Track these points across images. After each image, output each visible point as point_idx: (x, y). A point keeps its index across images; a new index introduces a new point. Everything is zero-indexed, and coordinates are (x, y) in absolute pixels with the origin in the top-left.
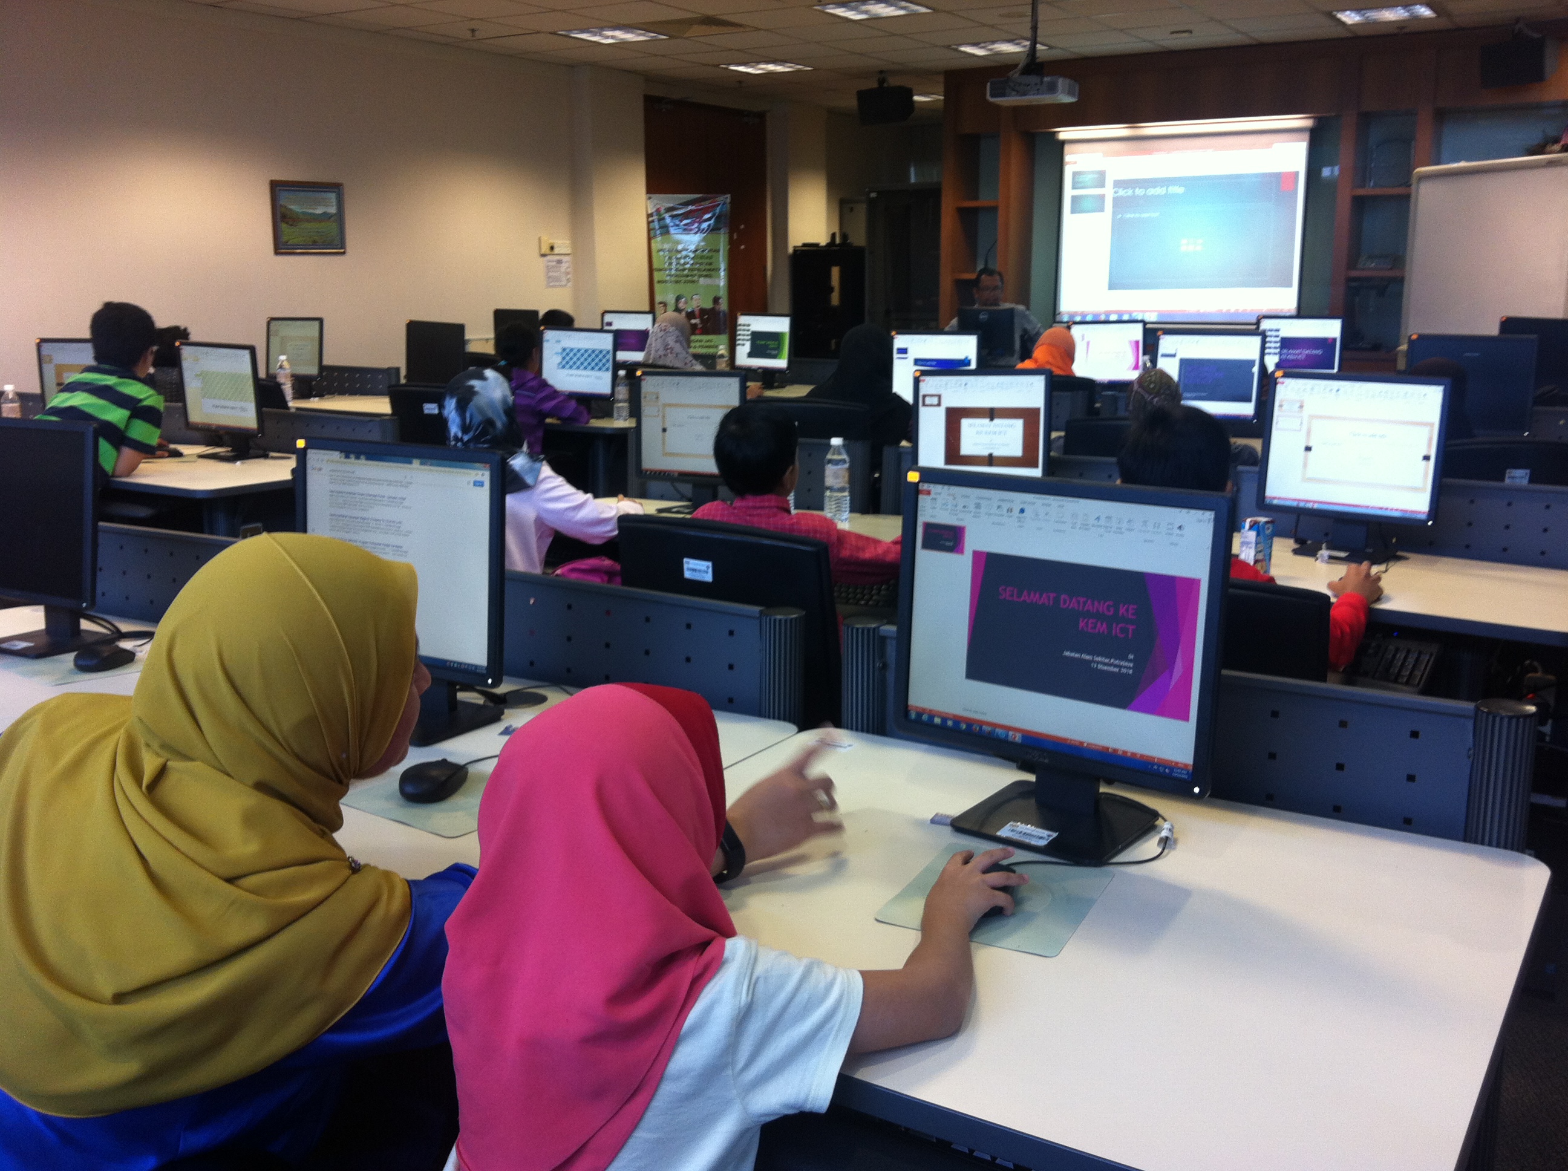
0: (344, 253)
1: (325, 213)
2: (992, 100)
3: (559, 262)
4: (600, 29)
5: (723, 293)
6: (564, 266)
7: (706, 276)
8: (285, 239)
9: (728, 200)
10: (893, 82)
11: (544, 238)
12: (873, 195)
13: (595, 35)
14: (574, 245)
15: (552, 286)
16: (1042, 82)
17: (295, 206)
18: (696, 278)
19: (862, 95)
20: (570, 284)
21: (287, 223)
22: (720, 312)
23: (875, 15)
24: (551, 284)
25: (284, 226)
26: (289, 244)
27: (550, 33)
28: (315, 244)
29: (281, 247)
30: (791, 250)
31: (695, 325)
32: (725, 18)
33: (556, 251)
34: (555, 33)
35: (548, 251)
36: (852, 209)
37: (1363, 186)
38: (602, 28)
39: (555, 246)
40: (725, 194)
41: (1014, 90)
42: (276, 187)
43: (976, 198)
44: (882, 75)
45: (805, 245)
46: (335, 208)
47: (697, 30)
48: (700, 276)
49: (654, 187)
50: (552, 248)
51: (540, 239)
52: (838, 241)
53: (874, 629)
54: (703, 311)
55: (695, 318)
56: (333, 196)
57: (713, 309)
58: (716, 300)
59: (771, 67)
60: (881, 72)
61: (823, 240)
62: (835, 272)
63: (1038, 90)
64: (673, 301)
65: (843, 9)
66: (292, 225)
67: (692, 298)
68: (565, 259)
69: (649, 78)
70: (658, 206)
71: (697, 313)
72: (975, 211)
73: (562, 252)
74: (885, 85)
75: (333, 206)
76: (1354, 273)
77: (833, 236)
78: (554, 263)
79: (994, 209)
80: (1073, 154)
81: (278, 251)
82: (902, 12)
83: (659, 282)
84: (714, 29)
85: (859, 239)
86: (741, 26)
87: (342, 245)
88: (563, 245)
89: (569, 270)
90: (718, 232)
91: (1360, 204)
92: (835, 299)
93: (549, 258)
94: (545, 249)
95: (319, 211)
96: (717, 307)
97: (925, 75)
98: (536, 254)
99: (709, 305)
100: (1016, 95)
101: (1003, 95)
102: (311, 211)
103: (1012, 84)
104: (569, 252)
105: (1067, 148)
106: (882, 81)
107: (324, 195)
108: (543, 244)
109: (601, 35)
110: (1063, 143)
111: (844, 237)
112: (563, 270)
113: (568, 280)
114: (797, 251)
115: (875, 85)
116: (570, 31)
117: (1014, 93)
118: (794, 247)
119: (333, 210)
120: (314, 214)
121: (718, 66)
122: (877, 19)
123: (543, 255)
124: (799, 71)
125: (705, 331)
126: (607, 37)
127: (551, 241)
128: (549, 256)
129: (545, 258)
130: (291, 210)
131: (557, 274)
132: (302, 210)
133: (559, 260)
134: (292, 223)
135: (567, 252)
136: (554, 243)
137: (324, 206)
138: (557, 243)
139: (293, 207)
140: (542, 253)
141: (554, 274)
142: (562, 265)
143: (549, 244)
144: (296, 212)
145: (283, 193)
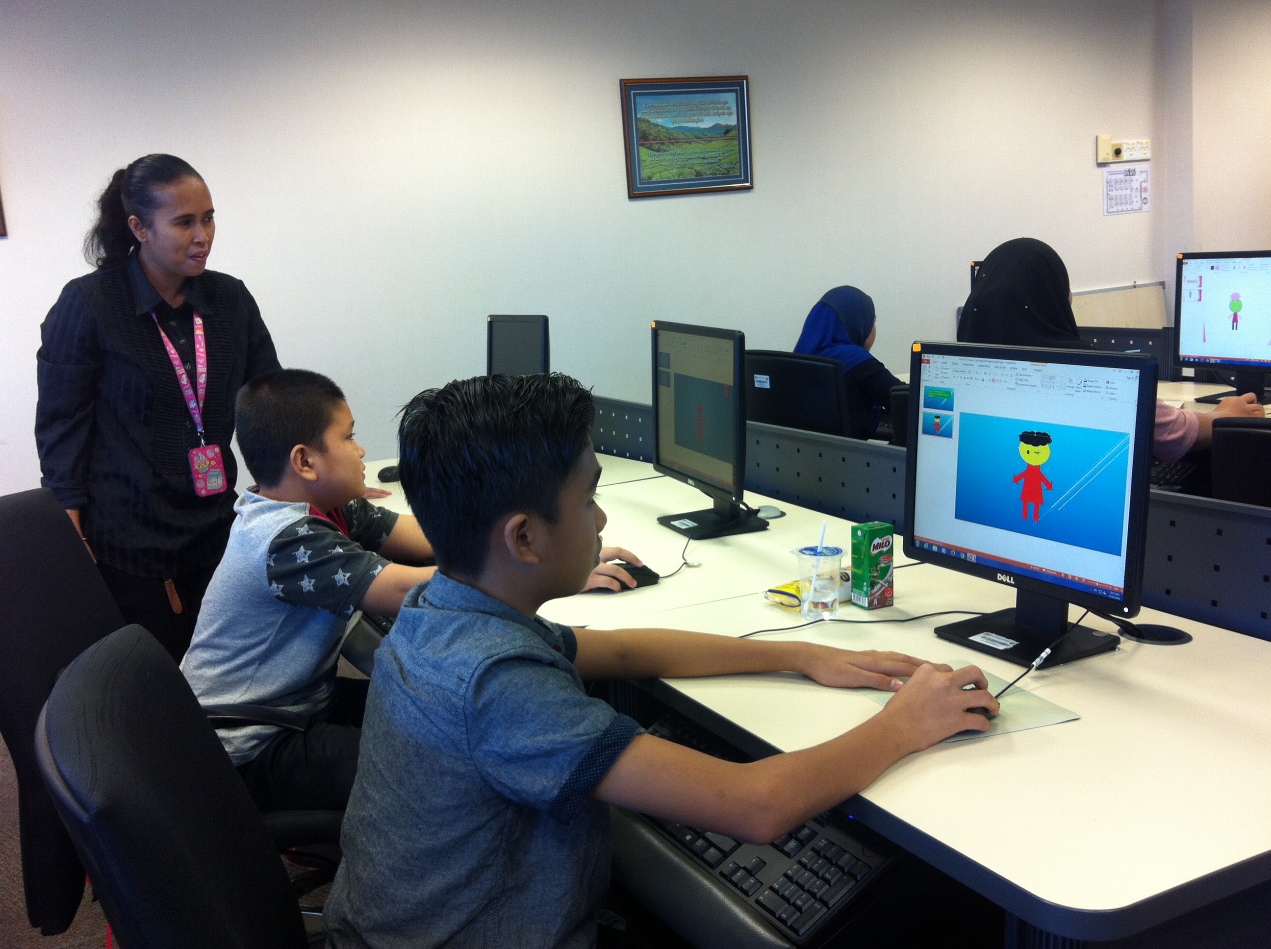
0: (750, 188)
1: (717, 127)
3: (1130, 173)
6: (1138, 179)
8: (645, 173)
11: (1104, 137)
14: (1158, 144)
15: (1117, 214)
17: (664, 118)
20: (1145, 207)
21: (650, 148)
24: (1115, 209)
25: (643, 150)
26: (654, 179)
28: (701, 179)
29: (639, 186)
33: (1125, 156)
35: (1111, 158)
39: (1124, 148)
42: (631, 90)
46: (735, 116)
50: (1118, 152)
51: (1096, 139)
56: (730, 98)
66: (658, 150)
68: (1138, 167)
73: (1134, 157)
75: (730, 114)
78: (1122, 176)
81: (634, 194)
87: (748, 177)
88: (1138, 145)
89: (1144, 185)
93: (1113, 167)
94: (1106, 154)
95: (707, 123)
98: (1091, 163)
102: (691, 125)
104: (1148, 155)
107: (713, 97)
108: (1101, 148)
112: (1136, 185)
113: (1144, 201)
119: (732, 121)
120: (699, 129)
123: (1101, 165)
127: (1116, 142)
128: (1111, 165)
129: (1105, 170)
130: (657, 125)
131: (1124, 192)
132: (677, 125)
133: (1129, 171)
134: (656, 147)
135: (1145, 157)
136: (1121, 144)
137: (715, 114)
138: (1128, 144)
139: (659, 121)
140: (1099, 161)
141: (1120, 192)
142: (1134, 178)
143: (1113, 145)
144: (668, 129)
145: (639, 99)
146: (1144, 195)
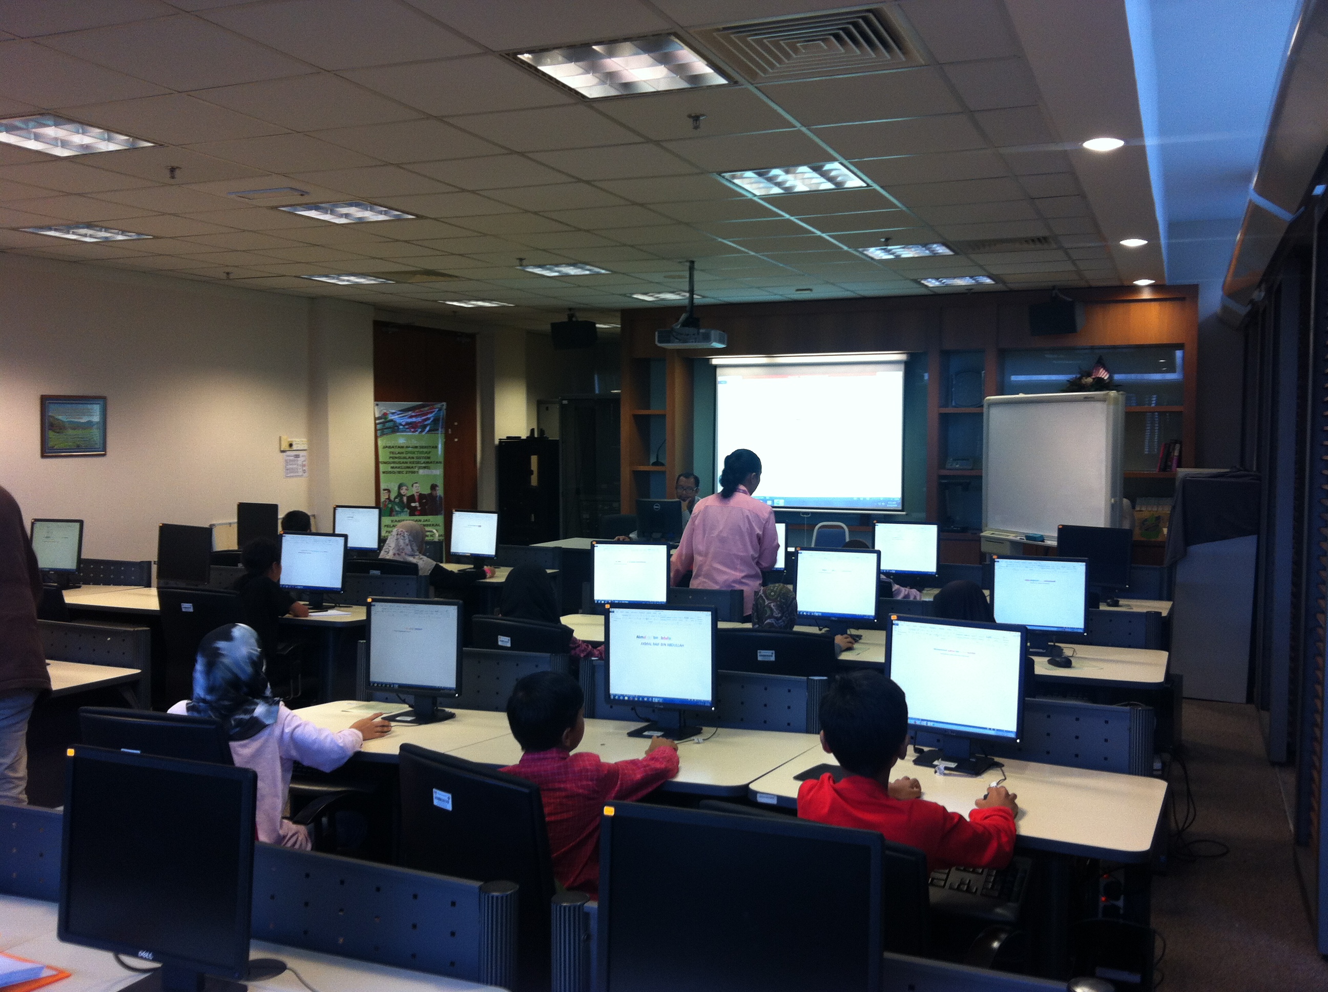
0: (104, 455)
1: (89, 422)
2: (659, 345)
3: (297, 456)
4: (339, 275)
5: (440, 483)
6: (301, 459)
7: (425, 468)
8: (51, 444)
9: (445, 407)
10: (581, 317)
11: (284, 437)
12: (565, 402)
13: (333, 278)
14: (310, 442)
15: (290, 477)
16: (698, 333)
17: (62, 415)
18: (416, 470)
19: (554, 325)
20: (305, 475)
21: (54, 431)
22: (437, 496)
23: (564, 274)
24: (290, 475)
25: (50, 432)
26: (55, 448)
27: (295, 277)
28: (78, 448)
29: (46, 451)
30: (497, 442)
31: (416, 507)
32: (443, 271)
33: (294, 447)
34: (299, 277)
35: (288, 448)
36: (547, 409)
37: (946, 406)
38: (340, 275)
39: (294, 443)
40: (442, 401)
41: (677, 339)
42: (46, 402)
43: (648, 407)
44: (571, 311)
45: (508, 438)
46: (99, 417)
47: (418, 278)
48: (420, 468)
49: (379, 397)
50: (291, 445)
51: (280, 437)
52: (536, 436)
53: (579, 907)
54: (422, 496)
55: (415, 502)
56: (98, 407)
57: (430, 495)
58: (434, 487)
59: (480, 303)
60: (570, 309)
61: (524, 434)
62: (534, 459)
63: (696, 339)
64: (396, 489)
65: (540, 269)
67: (412, 486)
68: (301, 453)
69: (378, 307)
70: (385, 411)
71: (416, 497)
72: (648, 416)
73: (298, 448)
74: (574, 319)
75: (97, 416)
76: (944, 472)
77: (532, 430)
78: (292, 458)
79: (663, 416)
80: (724, 376)
81: (43, 456)
82: (587, 272)
83: (384, 472)
84: (434, 278)
85: (553, 434)
86: (456, 277)
87: (104, 449)
88: (301, 442)
89: (304, 463)
90: (436, 432)
91: (945, 420)
92: (534, 480)
93: (288, 453)
94: (285, 446)
95: (84, 420)
96: (434, 493)
97: (606, 312)
98: (277, 450)
99: (427, 491)
100: (677, 343)
101: (668, 341)
102: (76, 420)
103: (674, 334)
105: (719, 371)
106: (571, 317)
107: (89, 406)
108: (282, 442)
109: (338, 279)
110: (715, 367)
111: (541, 432)
112: (300, 463)
113: (304, 471)
114: (503, 444)
115: (564, 318)
116: (313, 276)
117: (677, 340)
118: (500, 439)
119: (96, 418)
120: (78, 423)
121: (436, 301)
122: (568, 276)
123: (283, 452)
124: (504, 306)
125: (423, 513)
126: (344, 281)
127: (292, 440)
128: (288, 452)
129: (284, 454)
130: (58, 420)
131: (294, 466)
132: (68, 420)
133: (296, 455)
134: (58, 431)
135: (305, 448)
136: (292, 441)
137: (88, 415)
138: (296, 441)
139: (60, 417)
140: (282, 449)
141: (291, 466)
142: (299, 459)
143: (289, 442)
144: (63, 421)
145: (52, 406)
146: (304, 468)
